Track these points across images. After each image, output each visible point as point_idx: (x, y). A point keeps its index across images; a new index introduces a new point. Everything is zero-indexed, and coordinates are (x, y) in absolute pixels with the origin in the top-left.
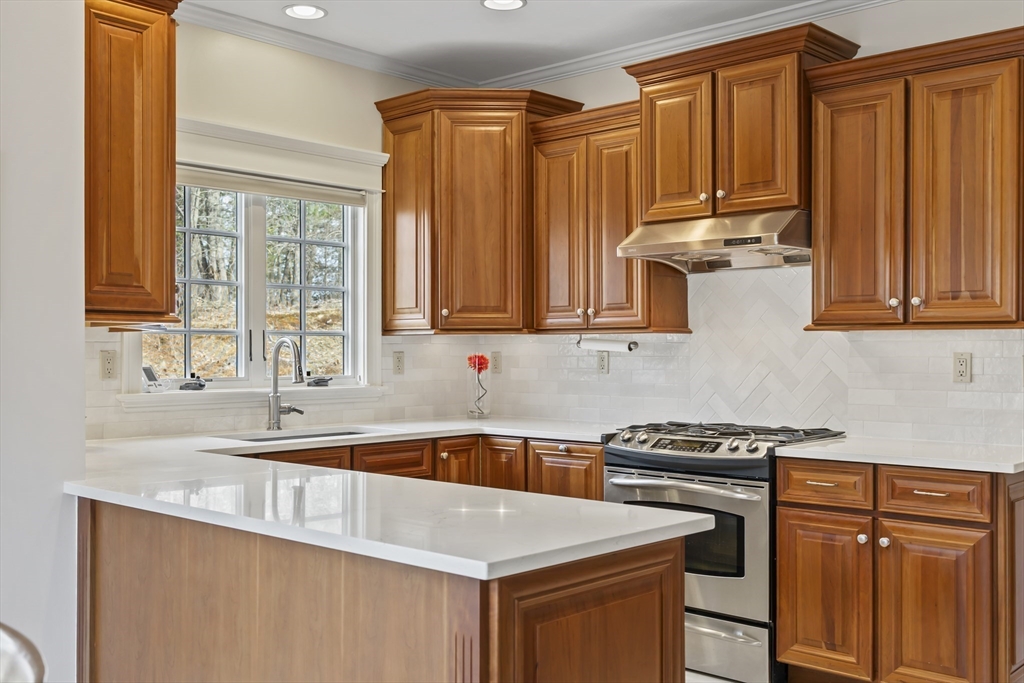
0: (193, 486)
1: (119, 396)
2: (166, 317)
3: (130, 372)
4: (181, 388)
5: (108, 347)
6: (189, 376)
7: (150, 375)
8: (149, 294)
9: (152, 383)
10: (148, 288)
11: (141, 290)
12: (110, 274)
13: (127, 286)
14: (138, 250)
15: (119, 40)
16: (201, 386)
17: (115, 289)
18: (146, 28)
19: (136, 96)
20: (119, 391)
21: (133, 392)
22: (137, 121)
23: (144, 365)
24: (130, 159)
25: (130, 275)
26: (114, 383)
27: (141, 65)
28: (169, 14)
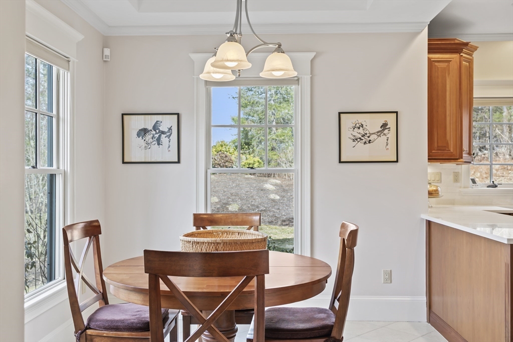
0: (493, 227)
1: (460, 189)
2: (459, 160)
3: (465, 181)
4: (488, 187)
5: (456, 171)
6: (491, 183)
7: (474, 181)
8: (452, 153)
9: (474, 184)
10: (452, 150)
11: (449, 151)
12: (438, 146)
13: (444, 150)
14: (448, 137)
15: (441, 67)
16: (496, 186)
17: (439, 151)
18: (451, 61)
19: (447, 85)
20: (460, 187)
21: (466, 188)
22: (448, 93)
23: (471, 178)
24: (445, 107)
25: (445, 146)
26: (458, 184)
27: (449, 74)
28: (460, 54)
